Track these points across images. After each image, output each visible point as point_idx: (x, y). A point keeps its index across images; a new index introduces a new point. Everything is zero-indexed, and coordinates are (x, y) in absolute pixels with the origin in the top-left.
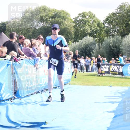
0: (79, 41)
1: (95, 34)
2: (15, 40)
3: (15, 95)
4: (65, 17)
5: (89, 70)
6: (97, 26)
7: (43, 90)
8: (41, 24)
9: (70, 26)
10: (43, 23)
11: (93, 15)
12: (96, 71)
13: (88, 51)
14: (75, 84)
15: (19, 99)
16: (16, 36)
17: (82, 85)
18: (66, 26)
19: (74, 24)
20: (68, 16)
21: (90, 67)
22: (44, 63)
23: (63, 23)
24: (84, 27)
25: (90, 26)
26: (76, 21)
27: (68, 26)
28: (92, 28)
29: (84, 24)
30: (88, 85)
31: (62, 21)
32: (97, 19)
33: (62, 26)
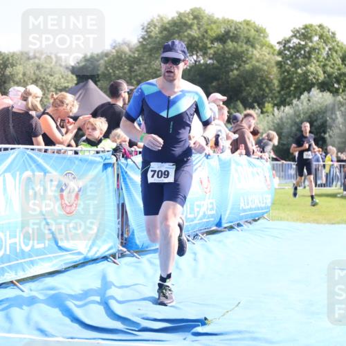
0: (292, 104)
1: (336, 86)
2: (124, 100)
3: (123, 247)
4: (254, 38)
5: (319, 182)
6: (340, 62)
7: (197, 235)
8: (191, 58)
9: (268, 64)
10: (195, 57)
11: (331, 34)
12: (339, 183)
13: (316, 129)
14: (281, 219)
15: (134, 256)
16: (127, 90)
17: (301, 221)
18: (257, 64)
19: (279, 59)
20: (262, 35)
21: (324, 172)
22: (200, 162)
23: (249, 56)
24: (305, 65)
25: (322, 63)
26: (285, 50)
27: (263, 64)
28: (328, 69)
29: (305, 57)
30: (317, 222)
31: (247, 50)
32: (340, 45)
33: (247, 64)
